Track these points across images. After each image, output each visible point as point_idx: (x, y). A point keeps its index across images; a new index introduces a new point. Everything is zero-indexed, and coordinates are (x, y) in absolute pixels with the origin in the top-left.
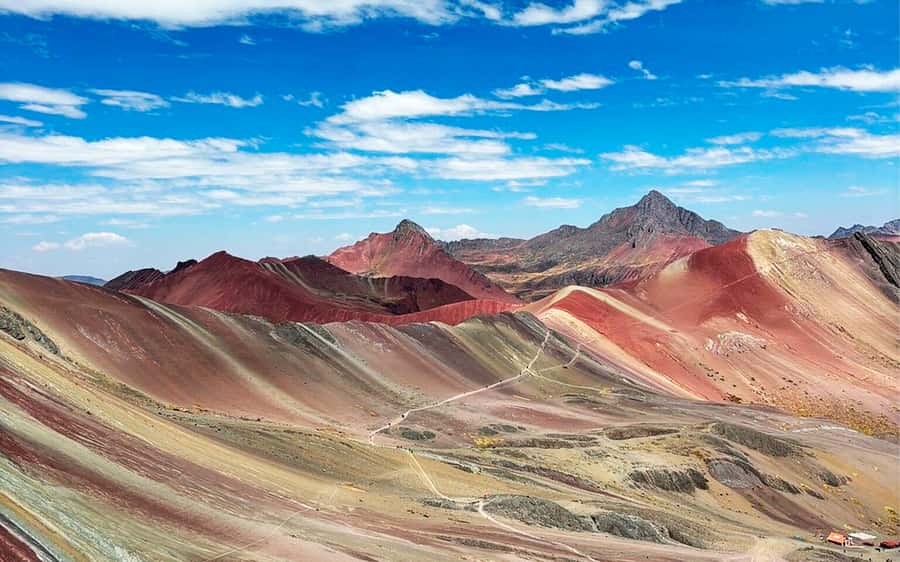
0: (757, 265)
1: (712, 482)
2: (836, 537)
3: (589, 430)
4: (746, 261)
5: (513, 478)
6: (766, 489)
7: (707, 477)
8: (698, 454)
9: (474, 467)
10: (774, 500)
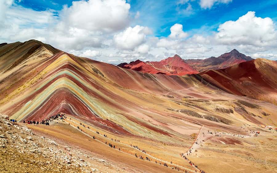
0: (256, 66)
1: (234, 112)
2: (263, 126)
3: (208, 99)
4: (254, 66)
5: (189, 107)
6: (247, 115)
7: (234, 111)
8: (232, 106)
9: (181, 104)
10: (249, 117)
